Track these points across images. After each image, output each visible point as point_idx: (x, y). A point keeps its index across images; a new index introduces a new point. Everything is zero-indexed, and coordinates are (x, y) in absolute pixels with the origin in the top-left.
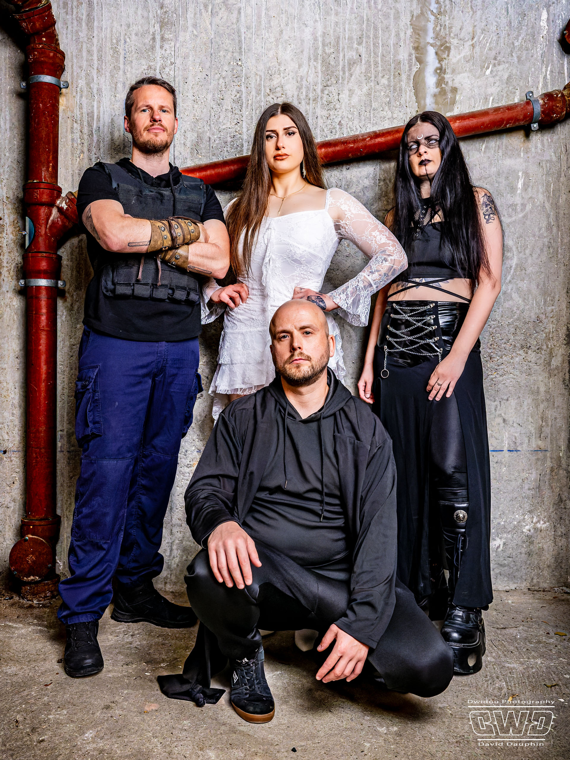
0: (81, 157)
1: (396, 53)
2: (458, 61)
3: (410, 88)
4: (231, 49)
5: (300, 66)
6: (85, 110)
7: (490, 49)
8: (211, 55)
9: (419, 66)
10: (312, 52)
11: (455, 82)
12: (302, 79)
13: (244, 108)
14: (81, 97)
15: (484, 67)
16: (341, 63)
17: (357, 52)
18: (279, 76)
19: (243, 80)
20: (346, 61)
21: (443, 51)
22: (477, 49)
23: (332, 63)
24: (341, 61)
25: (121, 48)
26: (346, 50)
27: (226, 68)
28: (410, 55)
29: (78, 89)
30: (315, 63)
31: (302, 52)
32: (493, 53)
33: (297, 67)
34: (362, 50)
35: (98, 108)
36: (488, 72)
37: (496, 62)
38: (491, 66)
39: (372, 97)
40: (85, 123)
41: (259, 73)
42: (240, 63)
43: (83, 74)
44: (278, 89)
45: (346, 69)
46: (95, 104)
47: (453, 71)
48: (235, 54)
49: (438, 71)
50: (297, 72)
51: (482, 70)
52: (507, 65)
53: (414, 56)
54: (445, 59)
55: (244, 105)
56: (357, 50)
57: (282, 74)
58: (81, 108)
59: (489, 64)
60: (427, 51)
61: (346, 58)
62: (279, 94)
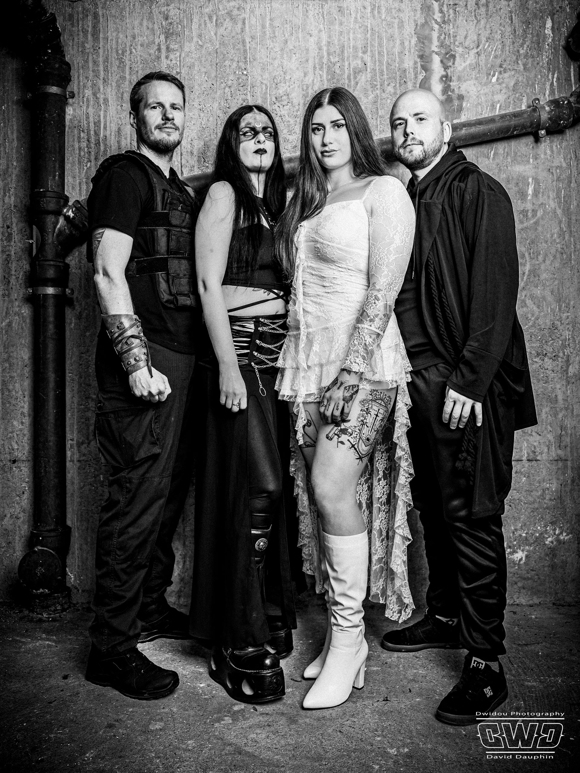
0: (88, 166)
1: (402, 61)
2: (464, 69)
4: (236, 59)
5: (305, 74)
6: (91, 119)
7: (496, 57)
8: (217, 64)
9: (424, 74)
10: (317, 61)
11: (461, 89)
12: (307, 88)
14: (88, 107)
15: (490, 74)
16: (347, 71)
17: (362, 61)
18: (284, 85)
19: (249, 90)
20: (351, 70)
21: (448, 59)
22: (483, 57)
23: (338, 71)
24: (346, 69)
25: (126, 59)
26: (351, 59)
27: (232, 77)
28: (416, 63)
29: (85, 99)
30: (321, 72)
31: (307, 61)
32: (498, 61)
33: (303, 75)
34: (367, 58)
35: (105, 117)
36: (494, 79)
37: (502, 69)
38: (497, 73)
39: (379, 104)
40: (92, 133)
41: (264, 82)
42: (245, 73)
43: (90, 84)
44: (285, 98)
45: (352, 77)
46: (102, 113)
47: (459, 79)
48: (240, 64)
49: (444, 79)
50: (302, 81)
51: (488, 78)
52: (513, 73)
53: (419, 64)
54: (450, 67)
56: (362, 58)
57: (288, 84)
58: (88, 118)
59: (494, 72)
60: (432, 60)
61: (352, 67)
62: (285, 103)
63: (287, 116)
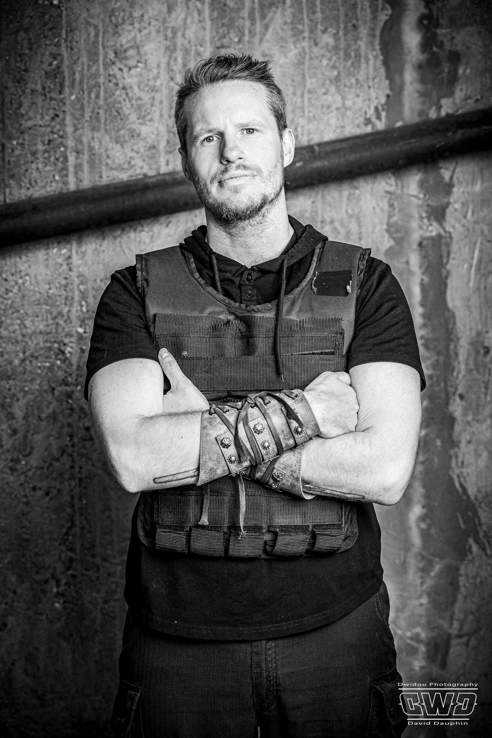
3: (375, 53)
9: (391, 12)
11: (456, 41)
13: (67, 89)
16: (247, 4)
19: (64, 36)
20: (257, 1)
23: (231, 4)
27: (30, 10)
30: (199, 4)
33: (165, 10)
39: (306, 68)
41: (93, 22)
42: (56, 2)
44: (131, 52)
45: (257, 15)
47: (452, 22)
49: (426, 22)
55: (67, 83)
62: (132, 62)
63: (136, 88)
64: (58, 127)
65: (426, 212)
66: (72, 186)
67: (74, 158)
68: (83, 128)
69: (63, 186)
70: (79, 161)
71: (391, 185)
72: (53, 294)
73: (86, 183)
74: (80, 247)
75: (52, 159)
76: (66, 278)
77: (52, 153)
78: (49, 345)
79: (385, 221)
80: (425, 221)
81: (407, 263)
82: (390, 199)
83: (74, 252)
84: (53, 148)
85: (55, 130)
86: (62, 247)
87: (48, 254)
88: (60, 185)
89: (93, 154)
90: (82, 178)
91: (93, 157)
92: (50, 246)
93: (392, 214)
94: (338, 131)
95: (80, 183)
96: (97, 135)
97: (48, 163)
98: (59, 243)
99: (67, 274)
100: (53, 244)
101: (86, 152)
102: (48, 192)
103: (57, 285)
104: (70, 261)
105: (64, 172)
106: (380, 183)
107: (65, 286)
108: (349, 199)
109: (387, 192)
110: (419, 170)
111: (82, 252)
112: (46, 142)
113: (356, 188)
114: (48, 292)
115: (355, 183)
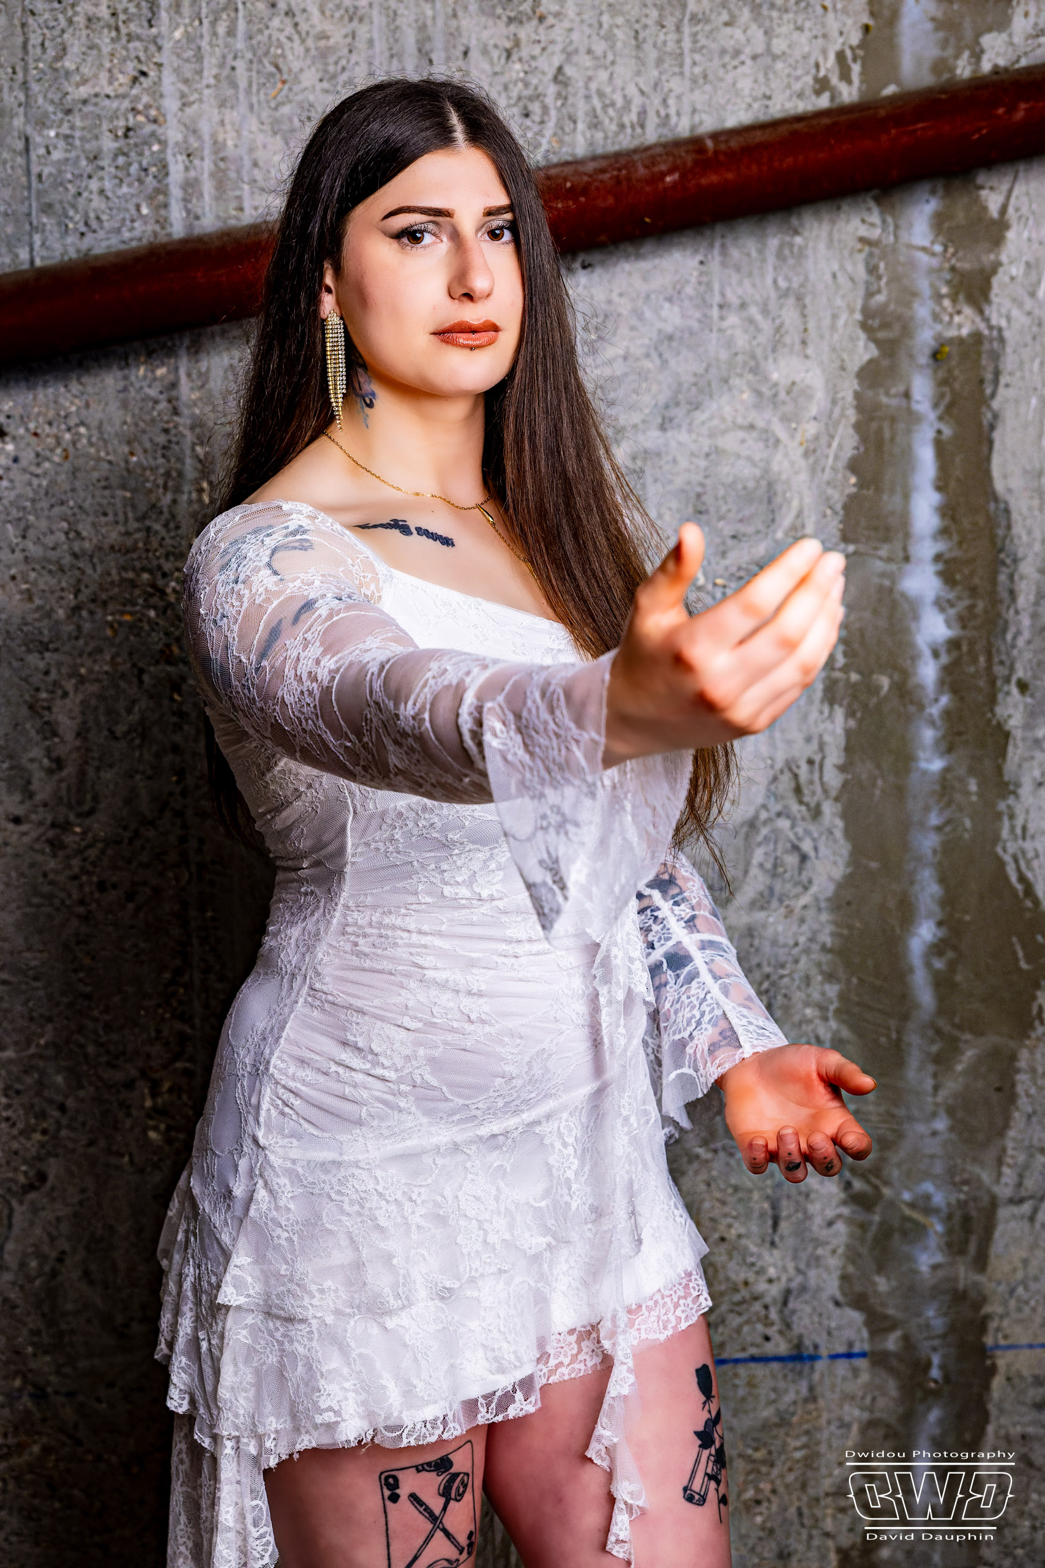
13: (164, 16)
55: (164, 2)
63: (314, 12)
64: (145, 99)
65: (949, 283)
66: (178, 229)
67: (181, 167)
68: (201, 101)
69: (157, 228)
70: (192, 174)
71: (873, 225)
72: (139, 463)
73: (209, 222)
74: (197, 361)
75: (134, 169)
76: (166, 431)
77: (133, 154)
78: (130, 575)
79: (859, 304)
80: (947, 303)
81: (907, 395)
82: (871, 255)
83: (182, 372)
84: (136, 145)
85: (140, 107)
86: (158, 362)
87: (126, 378)
88: (151, 227)
89: (222, 159)
90: (199, 211)
91: (222, 165)
92: (131, 360)
93: (875, 287)
94: (756, 106)
95: (196, 223)
96: (232, 116)
97: (127, 180)
98: (150, 354)
99: (167, 422)
100: (137, 354)
101: (207, 152)
102: (124, 242)
103: (148, 445)
104: (174, 393)
105: (161, 198)
106: (848, 221)
107: (164, 448)
108: (780, 256)
109: (862, 240)
110: (933, 192)
111: (200, 374)
112: (120, 133)
113: (796, 232)
114: (127, 462)
115: (794, 221)
